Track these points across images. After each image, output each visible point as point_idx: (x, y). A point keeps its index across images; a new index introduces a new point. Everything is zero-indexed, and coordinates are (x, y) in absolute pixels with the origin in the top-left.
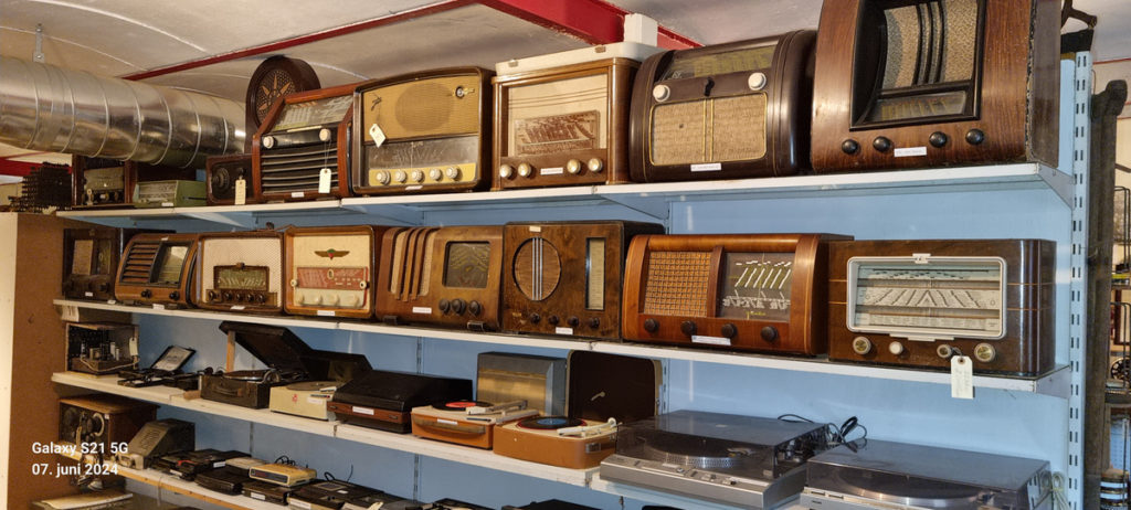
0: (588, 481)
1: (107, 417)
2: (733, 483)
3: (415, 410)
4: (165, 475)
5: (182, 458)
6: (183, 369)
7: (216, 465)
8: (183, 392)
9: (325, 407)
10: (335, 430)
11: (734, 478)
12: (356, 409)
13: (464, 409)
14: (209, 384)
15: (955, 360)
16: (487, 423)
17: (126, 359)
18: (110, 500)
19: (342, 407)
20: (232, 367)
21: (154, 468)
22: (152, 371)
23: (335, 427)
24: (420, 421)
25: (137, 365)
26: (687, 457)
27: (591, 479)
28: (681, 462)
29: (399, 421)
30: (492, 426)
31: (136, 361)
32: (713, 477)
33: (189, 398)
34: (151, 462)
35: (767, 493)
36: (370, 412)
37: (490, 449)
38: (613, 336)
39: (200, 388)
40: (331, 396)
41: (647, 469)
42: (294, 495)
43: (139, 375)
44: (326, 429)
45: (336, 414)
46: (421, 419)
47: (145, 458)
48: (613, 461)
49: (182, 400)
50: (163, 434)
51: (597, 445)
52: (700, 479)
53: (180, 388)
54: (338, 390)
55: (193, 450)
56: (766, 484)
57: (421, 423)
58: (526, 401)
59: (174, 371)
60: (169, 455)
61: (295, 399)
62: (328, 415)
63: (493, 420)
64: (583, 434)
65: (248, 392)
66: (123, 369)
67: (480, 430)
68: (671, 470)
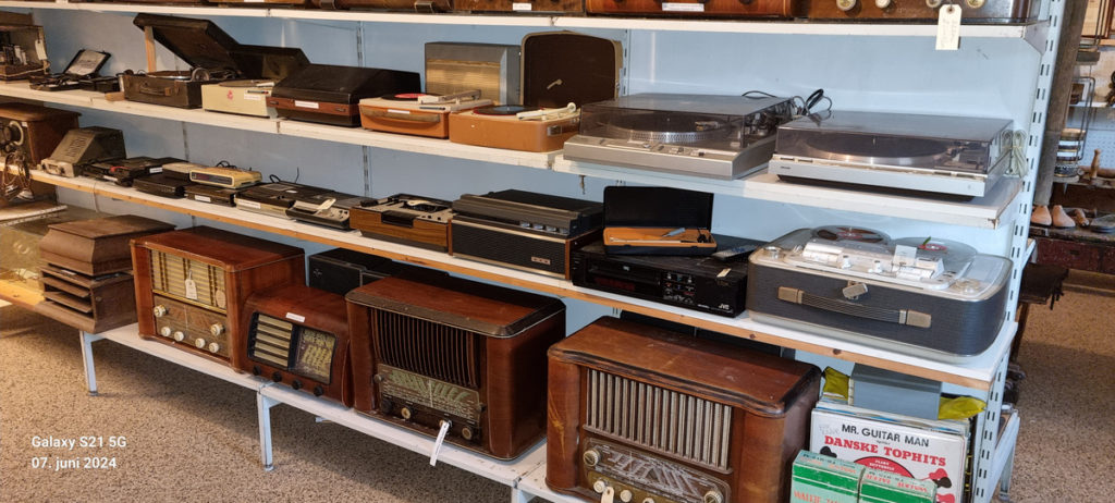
0: (550, 165)
1: (25, 125)
2: (701, 155)
3: (363, 102)
4: (99, 182)
5: (114, 165)
6: (100, 72)
7: (152, 171)
8: (103, 95)
9: (264, 102)
10: (278, 126)
11: (701, 150)
12: (299, 104)
13: (416, 99)
14: (131, 85)
15: (944, 10)
16: (441, 112)
17: (34, 65)
18: (44, 211)
19: (284, 103)
20: (155, 67)
21: (86, 176)
22: (65, 75)
23: (278, 123)
24: (370, 112)
25: (48, 70)
26: (652, 133)
27: (553, 161)
28: (646, 138)
29: (347, 113)
30: (447, 115)
31: (46, 66)
32: (681, 151)
33: (112, 100)
34: (82, 169)
35: (736, 162)
36: (315, 105)
37: (446, 138)
38: (575, 9)
39: (123, 90)
40: (270, 92)
41: (611, 147)
42: (240, 195)
43: (52, 80)
44: (269, 126)
45: (277, 109)
46: (371, 110)
47: (74, 166)
48: (577, 141)
49: (105, 102)
50: (89, 141)
51: (558, 128)
52: (667, 152)
53: (101, 91)
54: (276, 85)
55: (125, 158)
56: (735, 154)
57: (370, 114)
58: (480, 91)
59: (90, 75)
60: (100, 163)
61: (230, 96)
62: (268, 111)
63: (448, 108)
64: (544, 118)
65: (176, 91)
66: (32, 74)
67: (435, 118)
68: (637, 146)
